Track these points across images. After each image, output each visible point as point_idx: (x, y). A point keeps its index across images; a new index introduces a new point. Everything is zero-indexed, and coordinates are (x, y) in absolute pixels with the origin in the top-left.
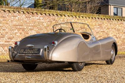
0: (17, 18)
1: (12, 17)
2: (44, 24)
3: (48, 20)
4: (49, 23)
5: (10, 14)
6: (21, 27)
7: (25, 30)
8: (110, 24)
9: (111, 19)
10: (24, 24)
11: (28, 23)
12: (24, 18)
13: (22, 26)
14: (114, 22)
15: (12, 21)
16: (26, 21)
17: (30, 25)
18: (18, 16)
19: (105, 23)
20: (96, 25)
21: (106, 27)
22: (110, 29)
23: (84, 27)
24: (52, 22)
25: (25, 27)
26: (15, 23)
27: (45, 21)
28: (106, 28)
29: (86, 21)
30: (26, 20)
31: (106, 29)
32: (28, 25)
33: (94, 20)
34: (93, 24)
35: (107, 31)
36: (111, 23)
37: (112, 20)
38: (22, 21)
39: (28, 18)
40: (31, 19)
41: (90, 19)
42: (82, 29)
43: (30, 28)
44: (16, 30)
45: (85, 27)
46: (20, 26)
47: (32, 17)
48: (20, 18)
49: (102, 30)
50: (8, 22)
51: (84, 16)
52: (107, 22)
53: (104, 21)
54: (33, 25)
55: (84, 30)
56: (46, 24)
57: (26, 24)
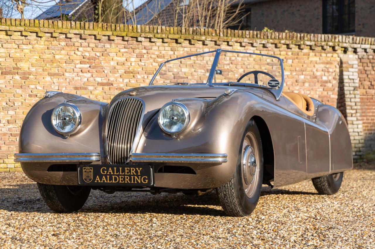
8: (140, 56)
9: (140, 39)
14: (155, 48)
19: (112, 55)
20: (70, 61)
21: (118, 67)
22: (139, 76)
23: (14, 68)
28: (121, 71)
29: (24, 47)
31: (117, 75)
33: (63, 44)
34: (57, 57)
35: (126, 80)
36: (144, 51)
37: (146, 43)
41: (42, 41)
42: (9, 77)
45: (18, 68)
49: (99, 80)
51: (13, 28)
52: (123, 50)
53: (107, 46)
55: (17, 77)
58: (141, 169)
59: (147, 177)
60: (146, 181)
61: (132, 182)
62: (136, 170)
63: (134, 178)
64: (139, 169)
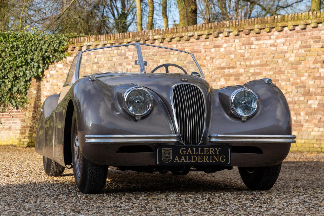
0: (222, 50)
1: (213, 50)
2: (287, 55)
3: (299, 43)
4: (302, 51)
5: (208, 43)
6: (231, 71)
7: (241, 77)
10: (238, 63)
11: (248, 59)
12: (238, 48)
13: (233, 68)
15: (212, 58)
16: (243, 56)
17: (253, 63)
18: (225, 45)
24: (310, 46)
25: (242, 71)
26: (218, 62)
27: (291, 47)
30: (242, 51)
32: (248, 63)
38: (232, 56)
39: (247, 47)
40: (253, 46)
43: (252, 70)
44: (222, 80)
46: (229, 68)
47: (256, 42)
48: (228, 49)
50: (204, 61)
54: (258, 62)
56: (293, 55)
57: (242, 63)
58: (219, 149)
59: (225, 156)
60: (224, 160)
61: (211, 161)
62: (215, 150)
63: (213, 158)
64: (218, 149)
